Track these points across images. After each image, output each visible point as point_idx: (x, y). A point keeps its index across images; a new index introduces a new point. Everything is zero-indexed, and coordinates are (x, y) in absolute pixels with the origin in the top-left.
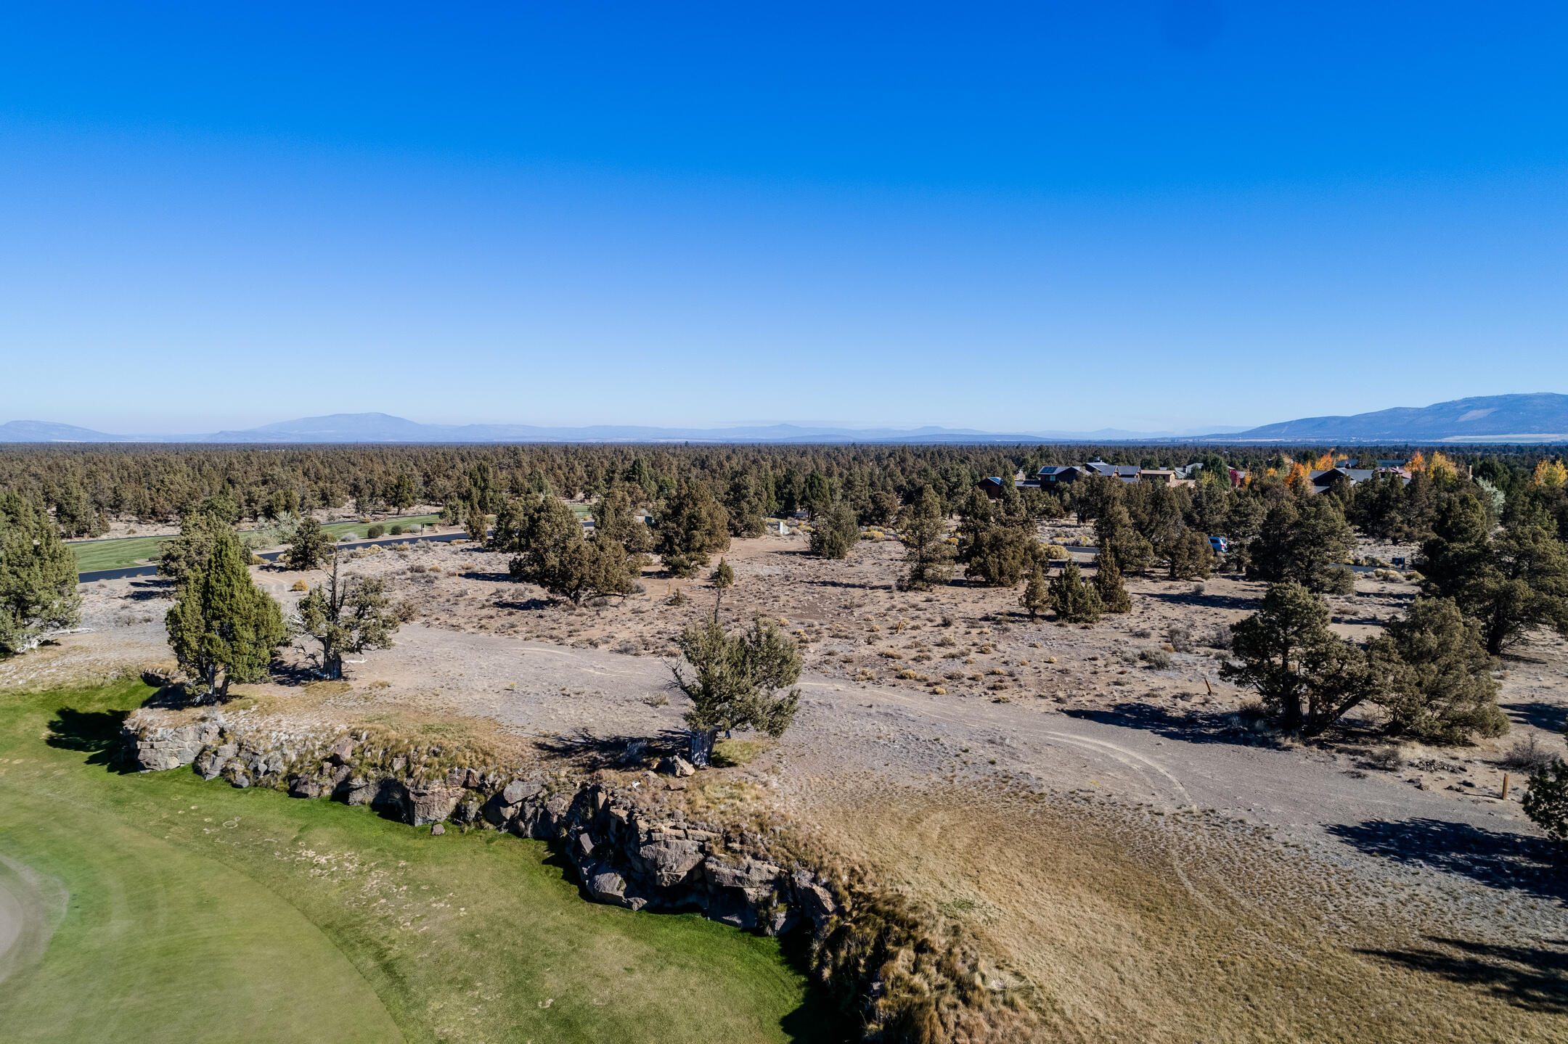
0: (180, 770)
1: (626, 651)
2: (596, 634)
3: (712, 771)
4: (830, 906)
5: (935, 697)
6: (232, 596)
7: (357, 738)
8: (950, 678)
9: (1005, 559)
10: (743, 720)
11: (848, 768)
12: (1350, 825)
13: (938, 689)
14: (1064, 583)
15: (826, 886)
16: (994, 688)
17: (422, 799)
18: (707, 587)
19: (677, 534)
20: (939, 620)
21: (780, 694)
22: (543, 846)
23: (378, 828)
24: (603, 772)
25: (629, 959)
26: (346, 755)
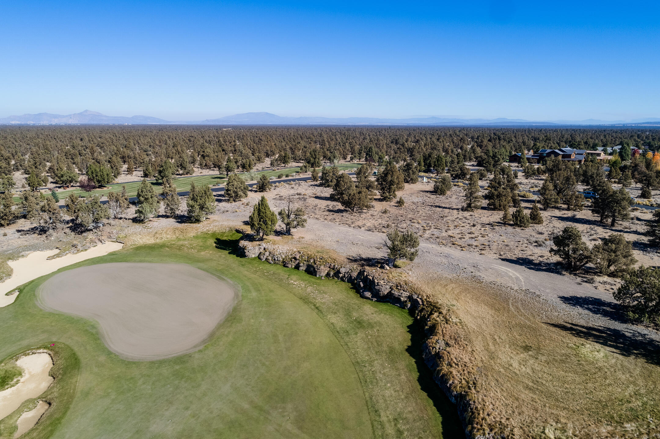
0: (255, 258)
1: (369, 230)
2: (360, 223)
3: (394, 269)
4: (421, 303)
5: (462, 251)
6: (266, 213)
7: (300, 253)
8: (469, 245)
9: (502, 201)
10: (403, 256)
11: (431, 271)
12: (566, 296)
13: (463, 249)
14: (517, 213)
15: (420, 299)
16: (481, 250)
17: (319, 270)
18: (395, 206)
19: (386, 187)
20: (472, 224)
21: (413, 250)
22: (350, 284)
23: (307, 277)
24: (365, 267)
25: (373, 311)
26: (298, 258)
